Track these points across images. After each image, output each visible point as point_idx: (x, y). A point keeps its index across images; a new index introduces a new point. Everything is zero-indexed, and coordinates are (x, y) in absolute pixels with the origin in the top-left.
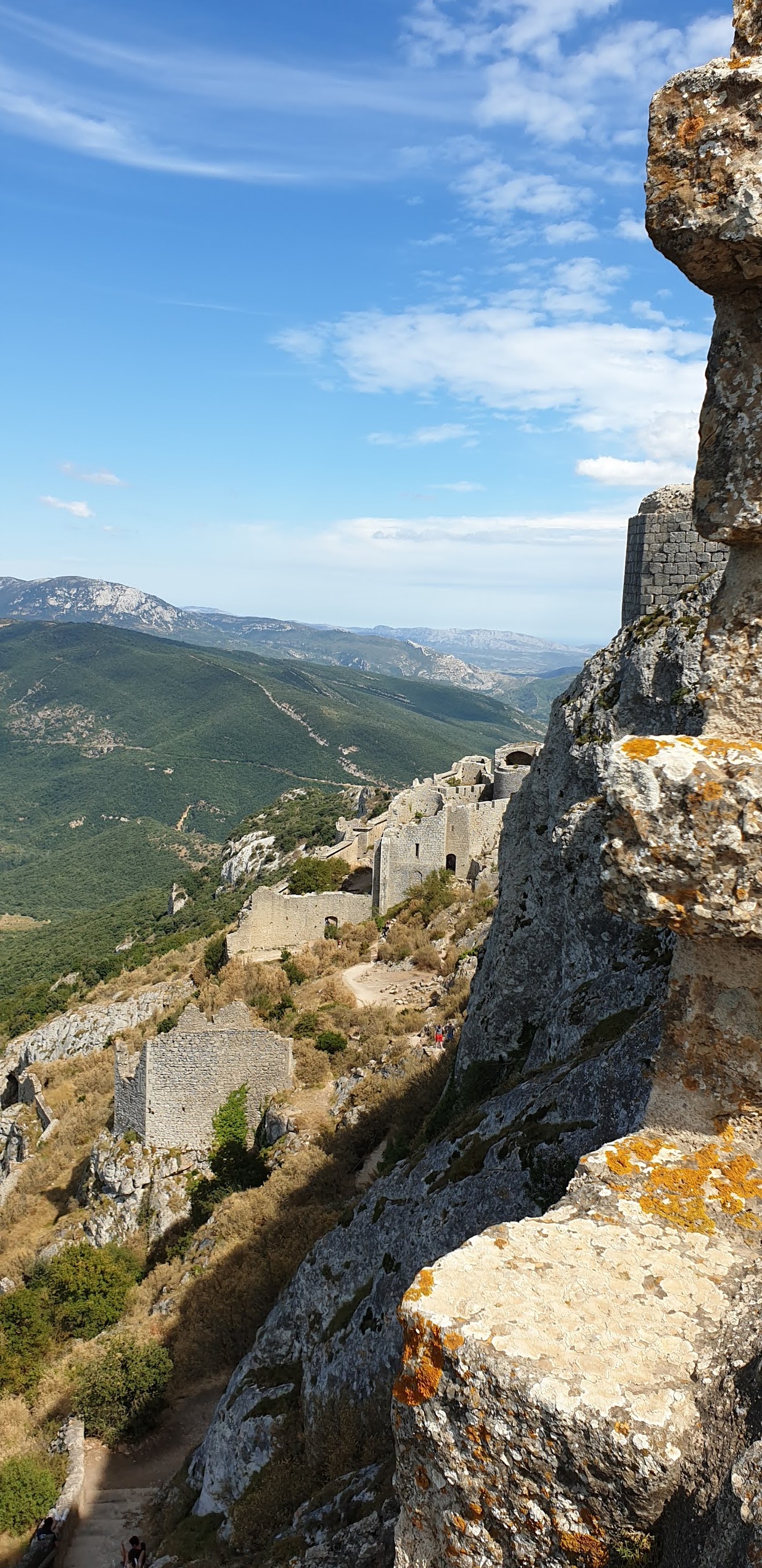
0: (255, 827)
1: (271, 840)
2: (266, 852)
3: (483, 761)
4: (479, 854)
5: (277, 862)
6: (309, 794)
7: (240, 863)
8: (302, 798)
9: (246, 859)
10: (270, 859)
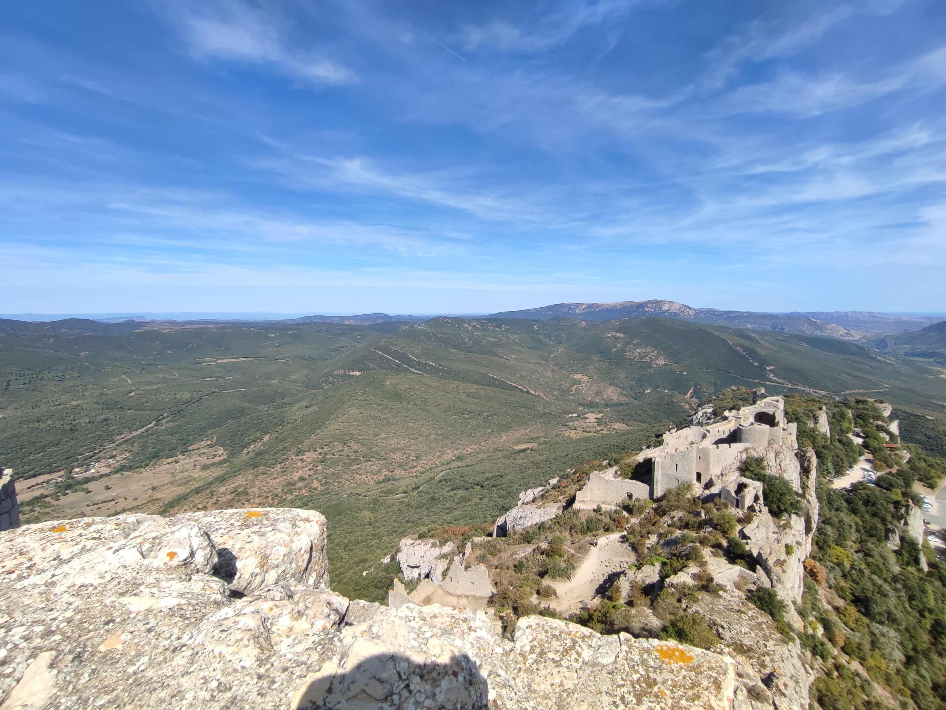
0: (709, 402)
1: (710, 410)
2: (709, 415)
3: (777, 401)
4: (719, 473)
5: (712, 420)
6: (738, 389)
7: (697, 418)
8: (733, 390)
9: (699, 416)
10: (709, 419)
